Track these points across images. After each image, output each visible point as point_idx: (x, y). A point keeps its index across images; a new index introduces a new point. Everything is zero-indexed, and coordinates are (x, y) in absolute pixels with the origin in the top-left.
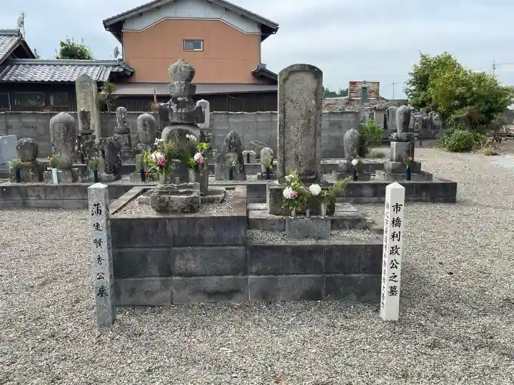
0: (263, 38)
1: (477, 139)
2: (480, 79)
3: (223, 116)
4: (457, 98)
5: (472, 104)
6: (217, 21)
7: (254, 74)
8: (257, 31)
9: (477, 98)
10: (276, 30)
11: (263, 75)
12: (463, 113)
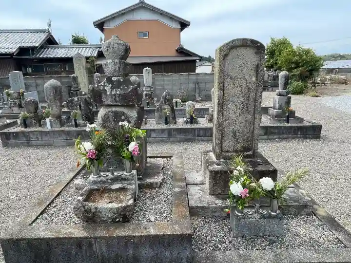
0: (182, 30)
1: (306, 87)
2: (307, 52)
3: (160, 76)
4: (293, 63)
5: (302, 66)
6: (156, 21)
7: (177, 50)
8: (179, 26)
9: (306, 63)
10: (189, 25)
11: (182, 51)
12: (297, 72)
